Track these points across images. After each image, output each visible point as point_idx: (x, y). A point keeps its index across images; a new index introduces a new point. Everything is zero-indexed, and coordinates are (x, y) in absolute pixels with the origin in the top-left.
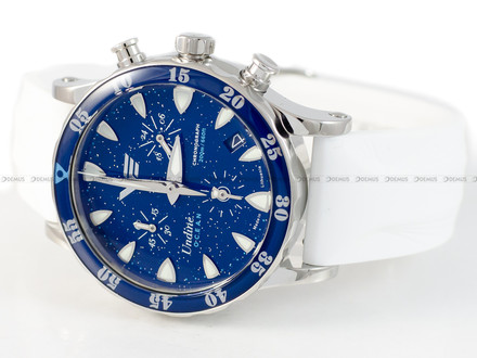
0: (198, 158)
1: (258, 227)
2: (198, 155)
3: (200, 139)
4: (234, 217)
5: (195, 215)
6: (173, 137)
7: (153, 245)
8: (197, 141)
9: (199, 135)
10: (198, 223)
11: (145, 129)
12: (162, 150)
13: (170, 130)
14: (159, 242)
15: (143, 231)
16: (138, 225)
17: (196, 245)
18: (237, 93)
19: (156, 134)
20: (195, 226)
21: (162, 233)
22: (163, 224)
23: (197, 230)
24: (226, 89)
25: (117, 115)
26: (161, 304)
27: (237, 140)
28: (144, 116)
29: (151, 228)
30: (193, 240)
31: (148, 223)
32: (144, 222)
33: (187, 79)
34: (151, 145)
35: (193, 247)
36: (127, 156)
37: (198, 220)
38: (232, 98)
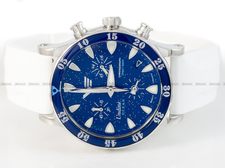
0: (121, 74)
1: (153, 102)
2: (121, 72)
3: (121, 65)
4: (141, 99)
5: (122, 100)
6: (108, 66)
7: (101, 118)
8: (120, 66)
9: (121, 63)
10: (123, 104)
11: (94, 64)
12: (103, 73)
13: (106, 62)
14: (104, 116)
15: (96, 112)
16: (94, 109)
17: (123, 114)
18: (141, 41)
19: (99, 65)
20: (122, 106)
21: (106, 111)
22: (106, 107)
23: (123, 107)
24: (136, 40)
25: (79, 59)
26: (111, 144)
27: (139, 63)
28: (93, 57)
29: (101, 110)
30: (122, 112)
31: (99, 108)
32: (96, 107)
33: (116, 38)
34: (98, 71)
35: (121, 116)
36: (85, 78)
37: (123, 102)
38: (139, 44)
